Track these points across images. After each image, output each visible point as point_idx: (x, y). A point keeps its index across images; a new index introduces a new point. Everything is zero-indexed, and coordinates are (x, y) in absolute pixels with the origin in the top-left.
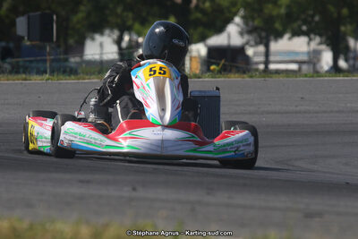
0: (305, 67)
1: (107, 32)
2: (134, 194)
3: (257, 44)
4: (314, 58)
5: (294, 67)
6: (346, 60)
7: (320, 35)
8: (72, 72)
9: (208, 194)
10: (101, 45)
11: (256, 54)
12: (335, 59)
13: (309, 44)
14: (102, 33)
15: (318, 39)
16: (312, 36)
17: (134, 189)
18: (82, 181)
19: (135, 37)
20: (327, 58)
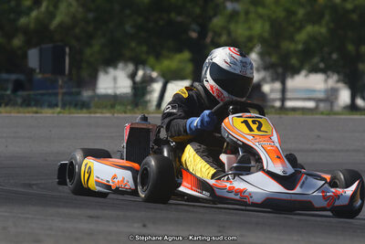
0: (322, 105)
1: (121, 65)
3: (273, 80)
4: (331, 95)
5: (311, 104)
6: (364, 98)
7: (338, 73)
8: (84, 105)
10: (115, 79)
11: (272, 91)
12: (353, 98)
13: (326, 81)
14: (115, 67)
15: (335, 77)
16: (329, 73)
19: (148, 72)
20: (345, 96)
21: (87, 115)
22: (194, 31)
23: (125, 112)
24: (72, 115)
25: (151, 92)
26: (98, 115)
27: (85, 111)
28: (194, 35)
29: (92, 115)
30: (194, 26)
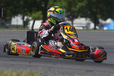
0: (85, 28)
1: (19, 15)
2: (30, 64)
4: (88, 24)
5: (81, 28)
6: (99, 26)
7: (90, 18)
9: (55, 64)
10: (17, 20)
12: (95, 26)
13: (86, 20)
14: (17, 16)
16: (87, 18)
17: (30, 63)
18: (12, 60)
19: (28, 17)
20: (92, 25)
21: (9, 30)
22: (43, 4)
23: (21, 29)
24: (4, 30)
25: (29, 24)
26: (13, 30)
27: (8, 29)
28: (43, 6)
29: (11, 30)
30: (43, 3)
